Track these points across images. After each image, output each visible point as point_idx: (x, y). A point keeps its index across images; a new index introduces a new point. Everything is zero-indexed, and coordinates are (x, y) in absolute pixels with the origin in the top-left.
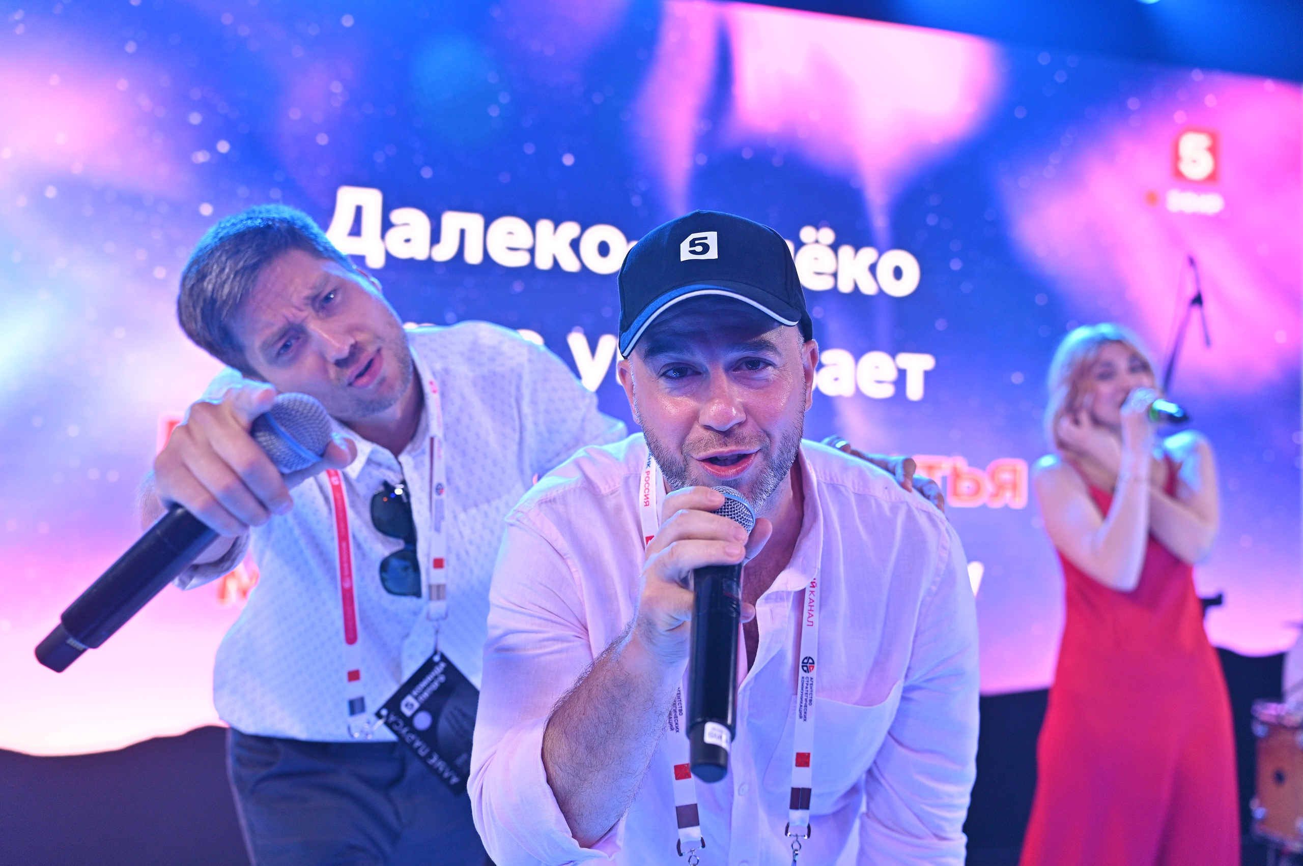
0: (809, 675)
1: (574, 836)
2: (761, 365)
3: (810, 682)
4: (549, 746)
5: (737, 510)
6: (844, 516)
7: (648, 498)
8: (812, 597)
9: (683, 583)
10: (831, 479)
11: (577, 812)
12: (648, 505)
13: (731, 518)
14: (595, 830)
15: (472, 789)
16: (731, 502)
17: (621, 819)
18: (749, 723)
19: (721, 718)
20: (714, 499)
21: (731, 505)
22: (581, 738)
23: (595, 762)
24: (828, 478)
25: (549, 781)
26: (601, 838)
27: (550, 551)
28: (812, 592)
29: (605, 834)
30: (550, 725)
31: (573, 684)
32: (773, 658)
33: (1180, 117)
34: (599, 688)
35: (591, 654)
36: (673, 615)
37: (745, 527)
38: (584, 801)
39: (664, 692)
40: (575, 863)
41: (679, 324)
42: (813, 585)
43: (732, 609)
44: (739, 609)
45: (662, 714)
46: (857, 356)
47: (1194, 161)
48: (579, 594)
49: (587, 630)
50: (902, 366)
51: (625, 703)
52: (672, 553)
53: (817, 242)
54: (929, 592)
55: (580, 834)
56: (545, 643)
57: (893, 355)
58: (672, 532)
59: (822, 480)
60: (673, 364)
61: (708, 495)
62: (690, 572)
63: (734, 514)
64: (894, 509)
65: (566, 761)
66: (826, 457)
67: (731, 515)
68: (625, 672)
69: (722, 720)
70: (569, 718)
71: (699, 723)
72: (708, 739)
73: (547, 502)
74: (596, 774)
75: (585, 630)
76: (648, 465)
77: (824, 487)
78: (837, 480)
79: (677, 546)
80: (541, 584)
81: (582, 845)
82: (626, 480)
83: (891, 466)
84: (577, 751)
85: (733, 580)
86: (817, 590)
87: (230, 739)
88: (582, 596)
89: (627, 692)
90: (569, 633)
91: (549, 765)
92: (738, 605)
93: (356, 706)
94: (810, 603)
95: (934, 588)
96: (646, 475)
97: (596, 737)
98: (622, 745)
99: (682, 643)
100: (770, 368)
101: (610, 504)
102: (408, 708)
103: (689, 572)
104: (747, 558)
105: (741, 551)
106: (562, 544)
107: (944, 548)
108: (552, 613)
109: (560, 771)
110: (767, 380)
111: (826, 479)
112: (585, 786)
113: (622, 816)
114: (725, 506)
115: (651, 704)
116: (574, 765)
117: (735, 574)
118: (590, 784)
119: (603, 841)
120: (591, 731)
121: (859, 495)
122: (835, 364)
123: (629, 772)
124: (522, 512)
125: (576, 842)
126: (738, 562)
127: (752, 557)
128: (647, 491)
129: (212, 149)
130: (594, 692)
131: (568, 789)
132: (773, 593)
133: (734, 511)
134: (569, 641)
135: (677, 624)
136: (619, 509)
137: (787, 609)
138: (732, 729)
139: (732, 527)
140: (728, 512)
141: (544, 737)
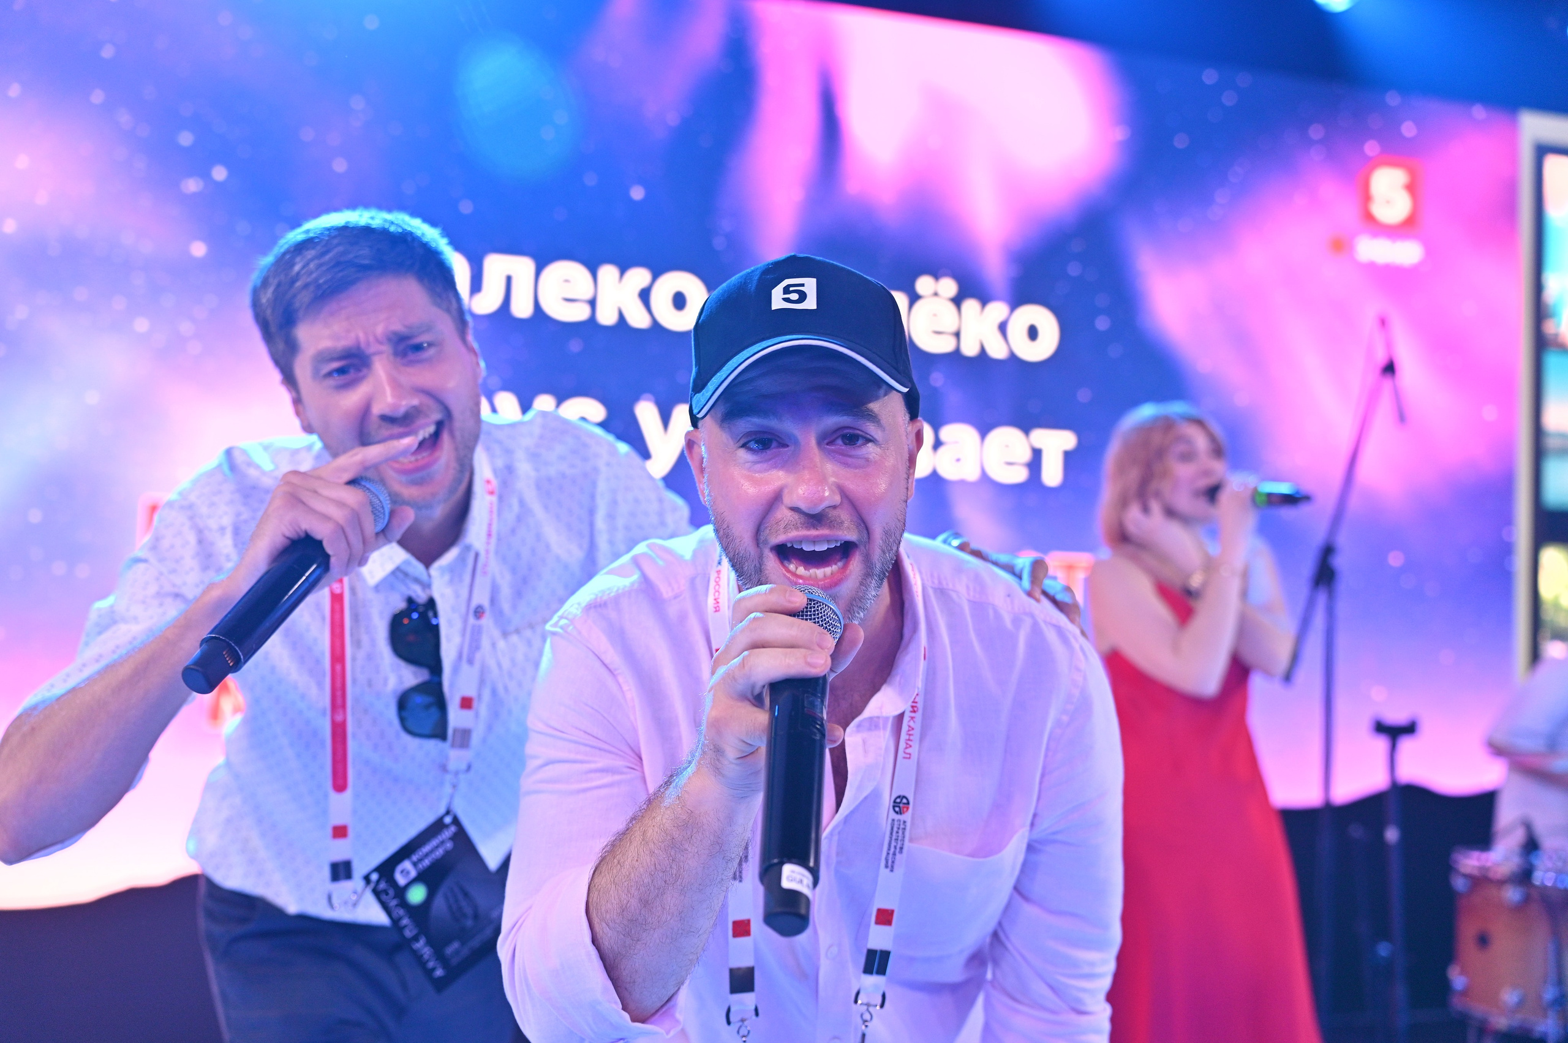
0: (902, 817)
1: (624, 1008)
2: (860, 442)
3: (902, 826)
4: (595, 899)
5: (821, 613)
6: (954, 628)
7: (718, 602)
8: (912, 724)
9: (757, 700)
10: (940, 583)
11: (629, 978)
12: (719, 611)
13: (815, 623)
14: (650, 1000)
15: (503, 951)
16: (814, 604)
17: (682, 987)
18: (837, 872)
19: (801, 859)
20: (793, 599)
21: (814, 607)
22: (633, 889)
23: (650, 919)
24: (936, 582)
25: (594, 941)
26: (657, 1011)
27: (598, 664)
28: (912, 718)
29: (662, 1007)
30: (596, 873)
31: (624, 824)
32: (866, 798)
33: (1371, 148)
34: (656, 829)
35: (647, 790)
36: (745, 740)
37: (830, 633)
38: (637, 965)
39: (734, 833)
40: (626, 1040)
41: (767, 385)
42: (914, 709)
43: (815, 730)
44: (824, 730)
45: (731, 860)
46: (984, 432)
47: (1388, 202)
48: (632, 718)
49: (641, 759)
50: (1037, 445)
51: (686, 846)
52: (743, 664)
53: (936, 294)
54: (1058, 723)
55: (632, 1006)
56: (592, 775)
57: (1027, 431)
58: (744, 640)
59: (929, 584)
60: (755, 433)
61: (787, 595)
62: (766, 687)
63: (818, 618)
64: (1017, 621)
65: (615, 916)
66: (935, 554)
67: (814, 619)
68: (687, 810)
69: (802, 861)
70: (619, 866)
71: (776, 864)
72: (786, 884)
73: (596, 606)
74: (652, 932)
75: (638, 759)
76: (719, 563)
77: (931, 592)
78: (947, 584)
79: (749, 656)
80: (587, 705)
81: (634, 1019)
82: (692, 581)
83: (1017, 569)
84: (628, 905)
85: (815, 695)
86: (918, 716)
87: (203, 889)
88: (636, 719)
89: (689, 834)
90: (620, 763)
91: (595, 923)
92: (822, 725)
93: (341, 871)
94: (909, 731)
95: (1065, 718)
96: (716, 575)
97: (652, 888)
98: (683, 897)
99: (757, 773)
100: (870, 445)
101: (672, 611)
102: (403, 876)
103: (764, 686)
104: (833, 671)
105: (826, 661)
106: (613, 657)
107: (1078, 669)
108: (599, 739)
109: (608, 929)
110: (867, 460)
111: (933, 582)
112: (638, 947)
113: (683, 984)
114: (807, 608)
115: (718, 848)
116: (625, 922)
117: (819, 689)
118: (643, 945)
119: (659, 1014)
120: (646, 881)
121: (975, 602)
122: (956, 442)
123: (692, 930)
124: (566, 618)
125: (626, 1016)
126: (823, 674)
127: (839, 671)
128: (717, 594)
129: (206, 175)
130: (649, 835)
131: (617, 951)
132: (865, 719)
133: (818, 614)
134: (621, 773)
135: (750, 750)
136: (683, 618)
137: (884, 738)
138: (815, 873)
139: (816, 633)
140: (810, 615)
141: (589, 888)
